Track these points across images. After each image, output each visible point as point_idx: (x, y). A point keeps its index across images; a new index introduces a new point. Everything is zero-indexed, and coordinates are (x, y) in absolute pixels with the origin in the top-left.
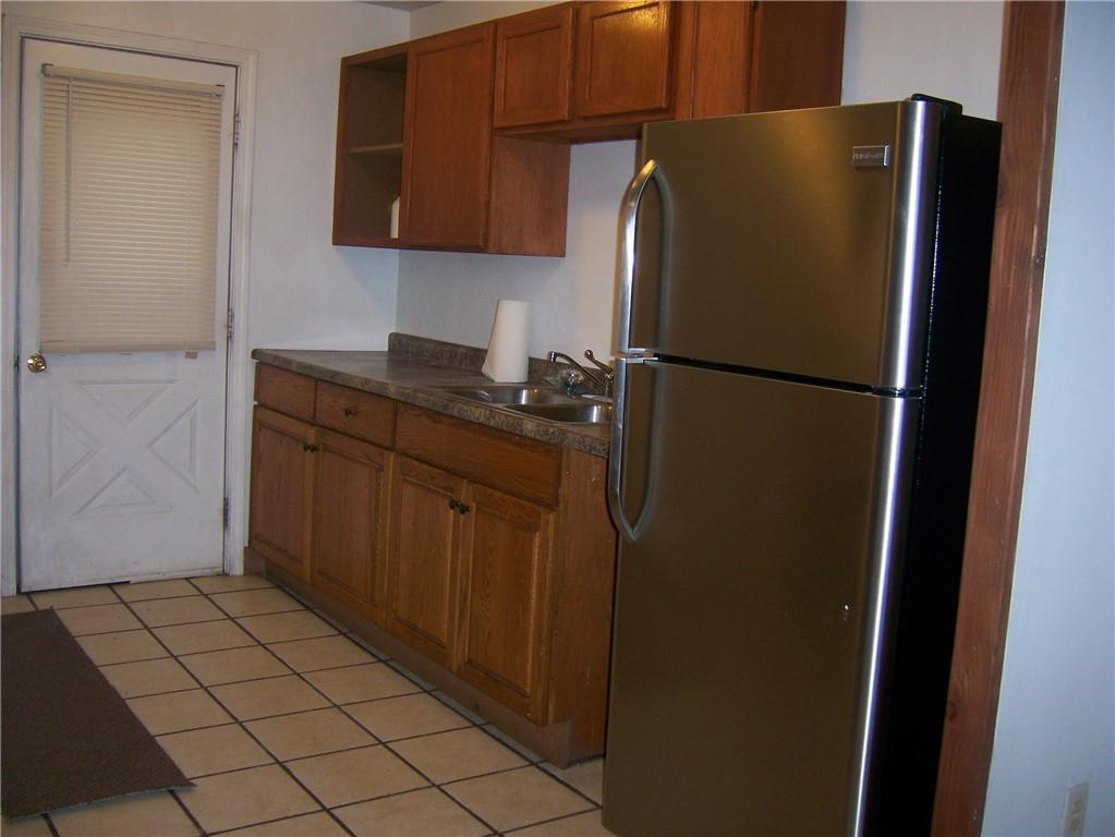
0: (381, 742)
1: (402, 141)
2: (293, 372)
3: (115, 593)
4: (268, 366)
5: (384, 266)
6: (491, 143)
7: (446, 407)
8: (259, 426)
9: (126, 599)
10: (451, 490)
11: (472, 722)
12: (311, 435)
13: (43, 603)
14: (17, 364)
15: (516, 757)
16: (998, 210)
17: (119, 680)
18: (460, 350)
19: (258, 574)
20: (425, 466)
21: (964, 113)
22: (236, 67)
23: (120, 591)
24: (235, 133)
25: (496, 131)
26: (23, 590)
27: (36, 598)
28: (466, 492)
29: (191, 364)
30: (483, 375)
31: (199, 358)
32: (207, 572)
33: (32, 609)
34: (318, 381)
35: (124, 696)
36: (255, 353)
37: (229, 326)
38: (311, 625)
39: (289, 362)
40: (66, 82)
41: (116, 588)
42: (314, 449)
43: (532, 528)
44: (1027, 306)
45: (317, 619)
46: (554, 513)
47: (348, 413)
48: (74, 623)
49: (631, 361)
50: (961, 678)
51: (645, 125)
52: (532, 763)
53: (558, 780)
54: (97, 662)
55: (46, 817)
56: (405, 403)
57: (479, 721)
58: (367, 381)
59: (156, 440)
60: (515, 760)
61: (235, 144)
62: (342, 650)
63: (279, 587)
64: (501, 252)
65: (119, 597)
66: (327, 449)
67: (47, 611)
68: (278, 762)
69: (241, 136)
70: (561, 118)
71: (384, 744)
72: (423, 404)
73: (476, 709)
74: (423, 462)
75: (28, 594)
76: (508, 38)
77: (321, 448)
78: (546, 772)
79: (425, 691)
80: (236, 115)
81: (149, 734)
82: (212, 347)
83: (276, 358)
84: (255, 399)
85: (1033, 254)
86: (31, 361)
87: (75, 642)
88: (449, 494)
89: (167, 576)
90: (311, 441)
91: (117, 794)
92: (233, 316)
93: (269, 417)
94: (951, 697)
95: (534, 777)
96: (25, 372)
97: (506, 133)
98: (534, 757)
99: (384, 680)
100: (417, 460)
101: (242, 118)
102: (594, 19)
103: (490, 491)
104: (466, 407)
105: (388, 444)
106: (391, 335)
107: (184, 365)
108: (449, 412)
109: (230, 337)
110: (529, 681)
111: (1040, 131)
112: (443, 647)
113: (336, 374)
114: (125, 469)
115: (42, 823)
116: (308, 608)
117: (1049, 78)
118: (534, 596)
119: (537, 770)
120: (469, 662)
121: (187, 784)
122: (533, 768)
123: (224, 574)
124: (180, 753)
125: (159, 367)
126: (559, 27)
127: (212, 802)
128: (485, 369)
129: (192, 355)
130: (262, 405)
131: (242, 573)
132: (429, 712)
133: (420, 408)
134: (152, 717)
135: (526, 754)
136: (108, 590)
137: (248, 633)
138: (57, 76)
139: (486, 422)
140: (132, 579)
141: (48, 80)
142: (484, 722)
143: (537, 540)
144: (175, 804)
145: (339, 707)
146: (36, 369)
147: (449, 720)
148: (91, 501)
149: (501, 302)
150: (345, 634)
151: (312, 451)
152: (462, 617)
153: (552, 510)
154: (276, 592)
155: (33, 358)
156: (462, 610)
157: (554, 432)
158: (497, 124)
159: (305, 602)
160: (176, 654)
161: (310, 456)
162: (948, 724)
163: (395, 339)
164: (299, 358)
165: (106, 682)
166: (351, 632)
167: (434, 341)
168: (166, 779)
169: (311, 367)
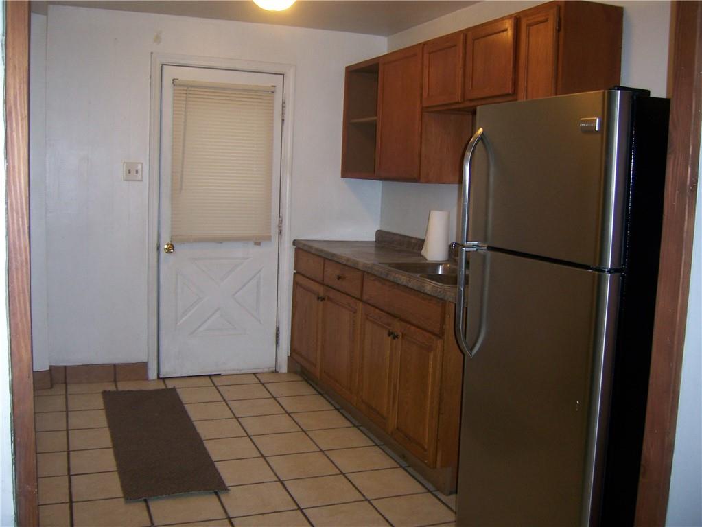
0: (342, 473)
1: (376, 115)
2: (312, 253)
3: (211, 380)
4: (302, 250)
5: (373, 190)
6: (422, 116)
7: (387, 275)
8: (296, 285)
9: (217, 384)
10: (389, 324)
11: (400, 465)
12: (321, 290)
13: (170, 384)
14: (158, 249)
15: (420, 486)
16: (668, 156)
17: (203, 430)
18: (413, 241)
19: (295, 372)
20: (377, 311)
21: (651, 96)
22: (283, 75)
23: (214, 379)
24: (283, 113)
25: (423, 109)
26: (161, 377)
27: (167, 381)
28: (397, 327)
29: (257, 248)
30: (421, 256)
31: (262, 244)
32: (266, 370)
33: (164, 387)
34: (325, 259)
35: (203, 438)
36: (295, 242)
37: (280, 227)
38: (319, 403)
39: (310, 247)
40: (185, 88)
41: (213, 378)
42: (323, 299)
43: (429, 349)
44: (684, 216)
45: (325, 400)
46: (441, 340)
47: (339, 278)
48: (185, 397)
49: (467, 249)
50: (649, 449)
51: (478, 108)
52: (429, 491)
53: (443, 502)
54: (193, 418)
55: (145, 501)
56: (368, 273)
57: (405, 464)
58: (348, 260)
59: (236, 293)
60: (420, 489)
61: (283, 120)
62: (336, 418)
63: (307, 381)
64: (428, 182)
65: (213, 382)
66: (330, 299)
67: (171, 389)
68: (280, 480)
69: (286, 116)
70: (457, 101)
71: (344, 474)
72: (376, 273)
73: (403, 457)
74: (377, 308)
75: (164, 379)
76: (430, 53)
77: (326, 298)
78: (436, 497)
79: (377, 445)
80: (283, 103)
81: (211, 460)
82: (269, 238)
83: (305, 245)
84: (295, 269)
85: (688, 183)
86: (166, 246)
87: (184, 408)
88: (387, 327)
89: (243, 372)
90: (321, 295)
91: (185, 492)
92: (282, 220)
93: (302, 280)
94: (643, 462)
95: (429, 499)
96: (163, 253)
97: (430, 110)
98: (431, 488)
99: (355, 437)
100: (373, 306)
101: (286, 104)
102: (474, 40)
103: (408, 326)
104: (397, 275)
105: (358, 296)
106: (377, 231)
107: (253, 250)
108: (388, 278)
109: (280, 233)
110: (427, 440)
111: (691, 106)
112: (384, 419)
113: (334, 255)
114: (218, 309)
115: (144, 504)
116: (320, 393)
117: (696, 73)
118: (430, 390)
119: (432, 496)
120: (397, 428)
121: (225, 489)
122: (430, 494)
123: (276, 372)
124: (226, 472)
125: (238, 251)
126: (455, 46)
127: (237, 501)
128: (423, 252)
129: (258, 243)
130: (298, 273)
131: (286, 371)
132: (376, 457)
133: (375, 276)
134: (215, 451)
135: (427, 486)
136: (208, 379)
137: (282, 406)
138: (180, 86)
139: (406, 285)
140: (223, 373)
141: (175, 87)
142: (407, 465)
143: (431, 355)
144: (217, 500)
145: (323, 451)
146: (168, 251)
147: (388, 462)
148: (200, 326)
149: (432, 212)
150: (338, 410)
151: (322, 301)
152: (394, 403)
153: (440, 338)
154: (304, 382)
155: (168, 244)
156: (394, 398)
157: (440, 292)
158: (425, 104)
159: (319, 390)
160: (237, 416)
161: (321, 303)
162: (641, 479)
163: (380, 234)
164: (316, 245)
165: (195, 430)
166: (342, 408)
167: (400, 235)
168: (216, 486)
169: (322, 251)
